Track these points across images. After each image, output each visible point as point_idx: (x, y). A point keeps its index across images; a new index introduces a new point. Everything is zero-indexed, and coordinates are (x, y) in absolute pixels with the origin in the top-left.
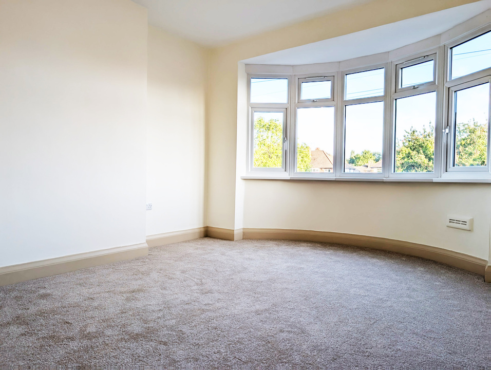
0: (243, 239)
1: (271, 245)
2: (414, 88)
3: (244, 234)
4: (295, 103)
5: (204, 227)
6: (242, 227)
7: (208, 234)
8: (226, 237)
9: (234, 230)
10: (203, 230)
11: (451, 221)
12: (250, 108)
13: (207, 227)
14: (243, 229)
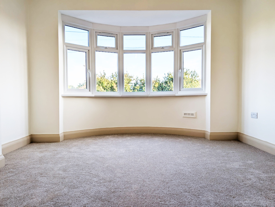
0: (64, 140)
1: (89, 140)
2: (163, 48)
3: (65, 136)
4: (94, 47)
5: (30, 136)
6: (63, 132)
7: (33, 140)
8: (52, 140)
9: (59, 134)
10: (29, 138)
11: (185, 114)
12: (65, 46)
13: (31, 135)
14: (64, 132)
